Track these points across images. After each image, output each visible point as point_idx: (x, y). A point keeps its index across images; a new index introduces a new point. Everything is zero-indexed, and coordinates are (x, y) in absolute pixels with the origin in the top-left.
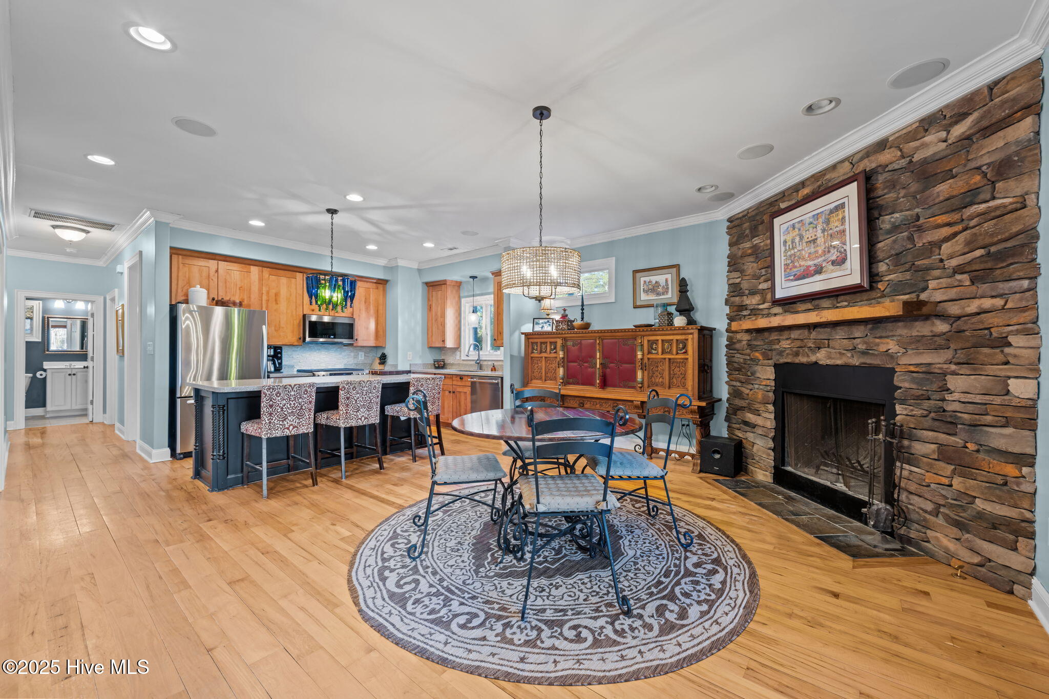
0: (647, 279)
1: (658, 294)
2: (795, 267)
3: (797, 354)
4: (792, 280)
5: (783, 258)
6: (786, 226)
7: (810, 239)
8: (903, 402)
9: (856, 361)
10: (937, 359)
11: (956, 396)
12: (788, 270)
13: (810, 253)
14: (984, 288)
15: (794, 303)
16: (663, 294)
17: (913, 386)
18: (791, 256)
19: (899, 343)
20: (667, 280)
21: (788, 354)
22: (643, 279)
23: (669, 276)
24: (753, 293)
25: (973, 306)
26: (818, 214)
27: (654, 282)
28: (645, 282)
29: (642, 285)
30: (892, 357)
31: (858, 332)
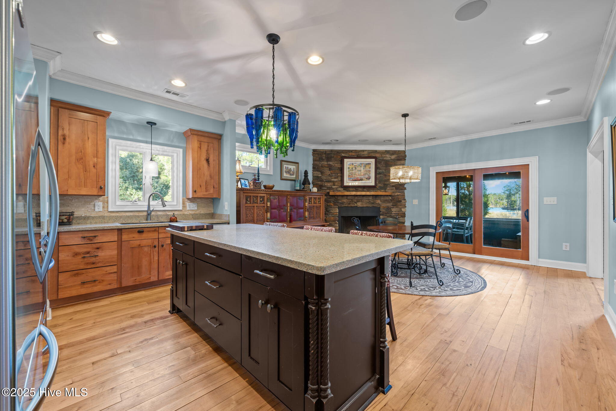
0: (287, 166)
1: (291, 175)
2: (353, 177)
3: (350, 204)
4: (351, 181)
5: (348, 173)
6: (349, 163)
7: (359, 170)
8: (382, 215)
9: (370, 206)
10: (390, 205)
11: (394, 212)
12: (350, 177)
13: (358, 174)
14: (397, 191)
15: (349, 188)
16: (292, 175)
17: (385, 211)
18: (351, 173)
19: (381, 201)
20: (294, 168)
21: (346, 204)
22: (285, 166)
23: (295, 167)
24: (329, 181)
25: (396, 194)
26: (362, 163)
27: (289, 168)
28: (286, 167)
29: (284, 169)
30: (379, 204)
31: (371, 198)
